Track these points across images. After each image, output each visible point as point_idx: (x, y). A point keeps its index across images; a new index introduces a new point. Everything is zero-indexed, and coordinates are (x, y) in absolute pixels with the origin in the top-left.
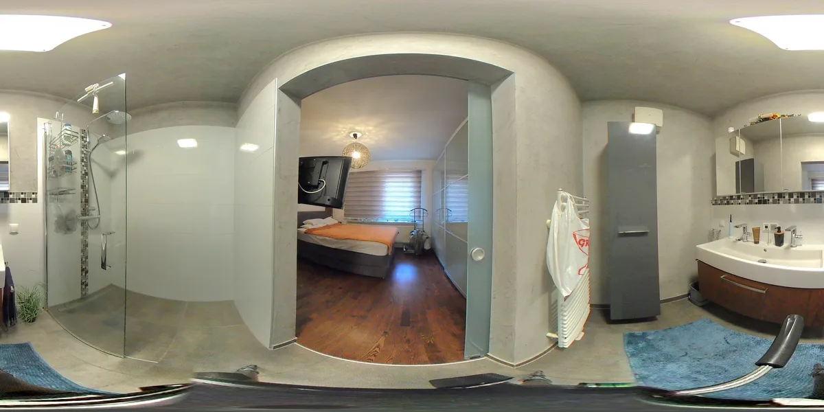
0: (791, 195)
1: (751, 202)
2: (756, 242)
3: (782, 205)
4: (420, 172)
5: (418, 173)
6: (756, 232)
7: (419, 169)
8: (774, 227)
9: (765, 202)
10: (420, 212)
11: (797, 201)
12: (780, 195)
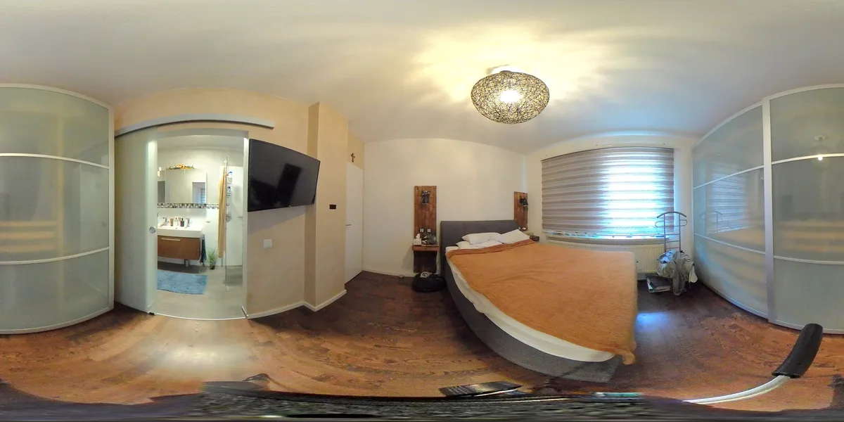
0: (187, 205)
1: (169, 207)
2: (172, 225)
3: (183, 209)
4: (670, 151)
5: (667, 153)
6: (172, 221)
7: (669, 145)
8: (180, 219)
9: (176, 207)
10: (672, 218)
11: (190, 207)
12: (183, 204)
